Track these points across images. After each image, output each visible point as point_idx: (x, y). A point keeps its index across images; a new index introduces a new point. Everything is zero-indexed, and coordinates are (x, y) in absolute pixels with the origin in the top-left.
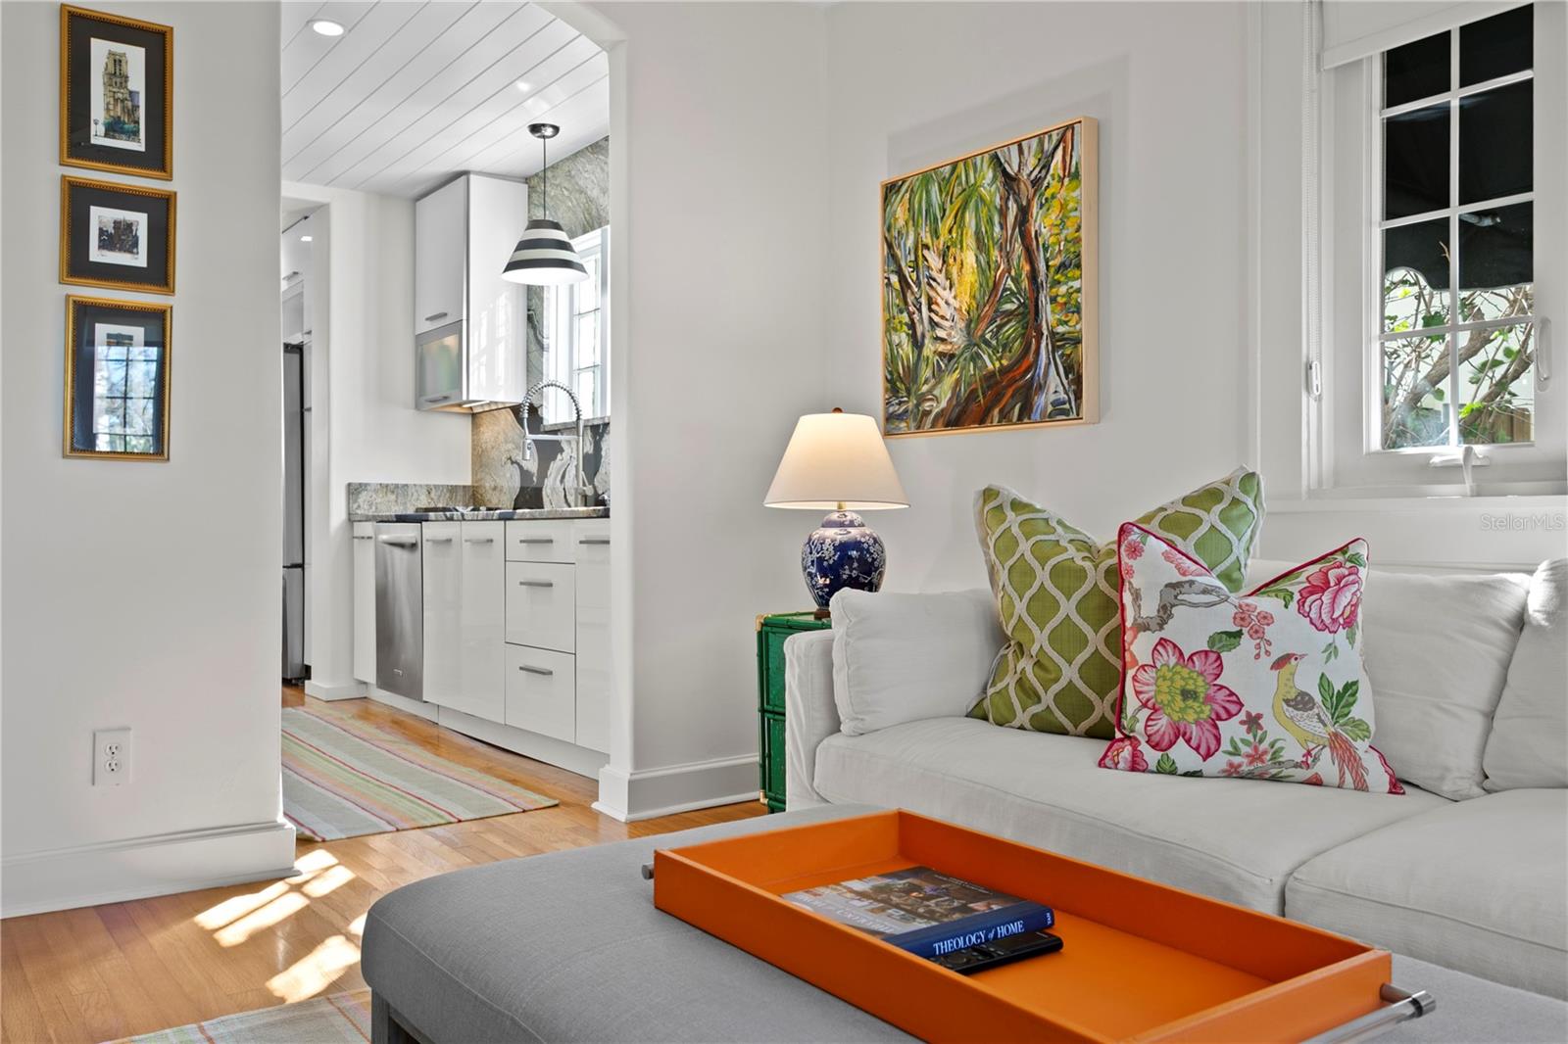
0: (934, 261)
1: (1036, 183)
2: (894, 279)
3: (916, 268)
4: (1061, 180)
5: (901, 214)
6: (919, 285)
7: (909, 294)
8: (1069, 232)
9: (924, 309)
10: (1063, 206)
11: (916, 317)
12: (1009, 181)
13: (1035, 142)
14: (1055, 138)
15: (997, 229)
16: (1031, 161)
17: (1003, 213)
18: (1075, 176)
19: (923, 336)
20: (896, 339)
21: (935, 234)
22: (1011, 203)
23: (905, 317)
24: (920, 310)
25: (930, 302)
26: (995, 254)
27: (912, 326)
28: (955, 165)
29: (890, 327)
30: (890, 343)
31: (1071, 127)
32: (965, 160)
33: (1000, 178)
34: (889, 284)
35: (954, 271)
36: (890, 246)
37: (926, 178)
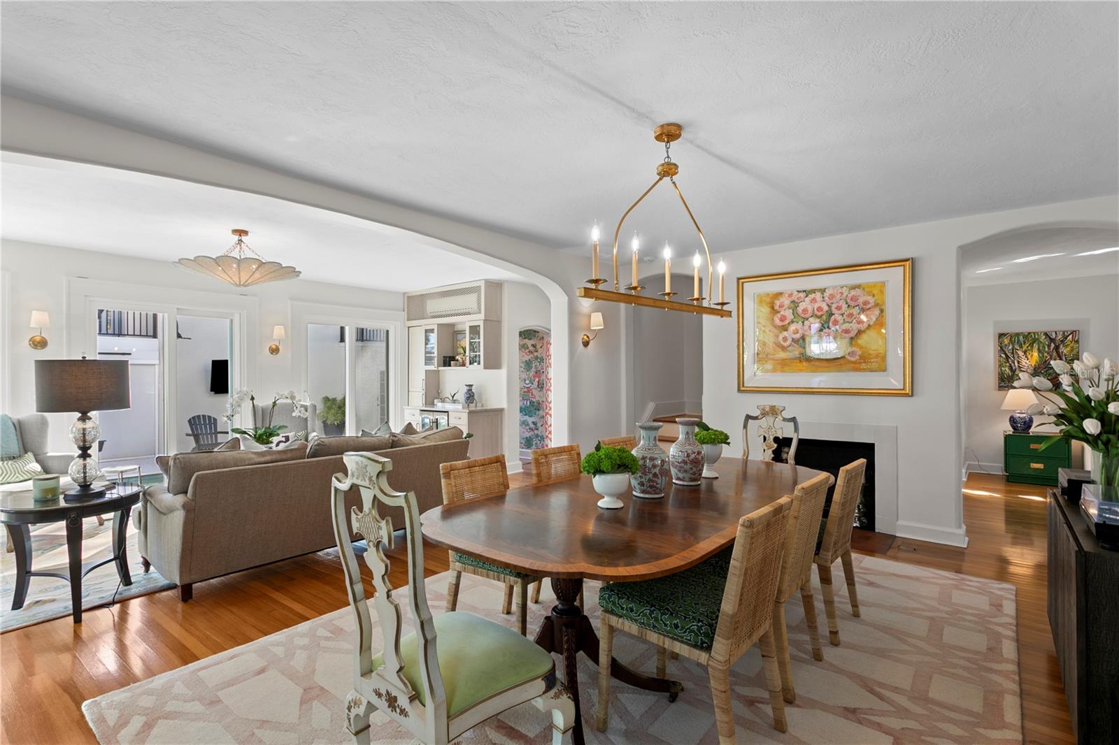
0: (1021, 353)
1: (1062, 341)
2: (1003, 355)
3: (1013, 353)
4: (1071, 342)
5: (1006, 341)
6: (1014, 357)
7: (1010, 360)
8: (1075, 352)
9: (1016, 364)
10: (1072, 347)
11: (1013, 365)
12: (1052, 340)
13: (1061, 333)
14: (1069, 333)
15: (1047, 349)
16: (1060, 337)
17: (1049, 346)
18: (1077, 342)
19: (1016, 369)
20: (1003, 369)
21: (1021, 347)
22: (1052, 344)
23: (1008, 364)
24: (1014, 363)
25: (1018, 362)
26: (1046, 354)
27: (1011, 366)
28: (1029, 333)
29: (1000, 366)
30: (1001, 370)
31: (1076, 331)
32: (1034, 333)
33: (1048, 339)
34: (1001, 356)
35: (1029, 357)
36: (1001, 348)
37: (1018, 335)
